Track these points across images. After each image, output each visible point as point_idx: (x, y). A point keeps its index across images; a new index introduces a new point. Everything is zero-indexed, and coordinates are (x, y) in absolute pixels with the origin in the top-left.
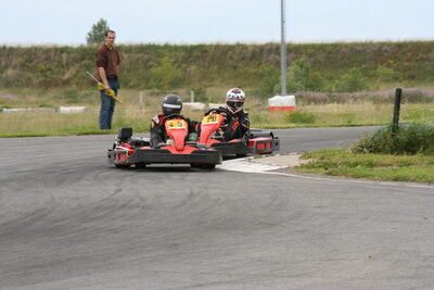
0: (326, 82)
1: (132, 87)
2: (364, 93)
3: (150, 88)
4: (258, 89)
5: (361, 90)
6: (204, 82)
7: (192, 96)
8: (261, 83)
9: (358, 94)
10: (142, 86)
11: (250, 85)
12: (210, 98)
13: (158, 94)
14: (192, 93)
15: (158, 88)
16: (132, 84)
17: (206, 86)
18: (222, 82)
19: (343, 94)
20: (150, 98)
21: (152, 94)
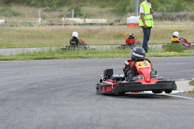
0: (159, 4)
1: (32, 6)
2: (185, 12)
3: (44, 6)
4: (116, 9)
5: (183, 10)
6: (80, 3)
7: (73, 13)
8: (117, 5)
9: (181, 13)
10: (39, 5)
11: (109, 6)
12: (84, 14)
13: (50, 11)
14: (73, 10)
15: (50, 6)
16: (32, 3)
17: (80, 6)
18: (91, 3)
19: (172, 14)
20: (44, 13)
21: (46, 11)
